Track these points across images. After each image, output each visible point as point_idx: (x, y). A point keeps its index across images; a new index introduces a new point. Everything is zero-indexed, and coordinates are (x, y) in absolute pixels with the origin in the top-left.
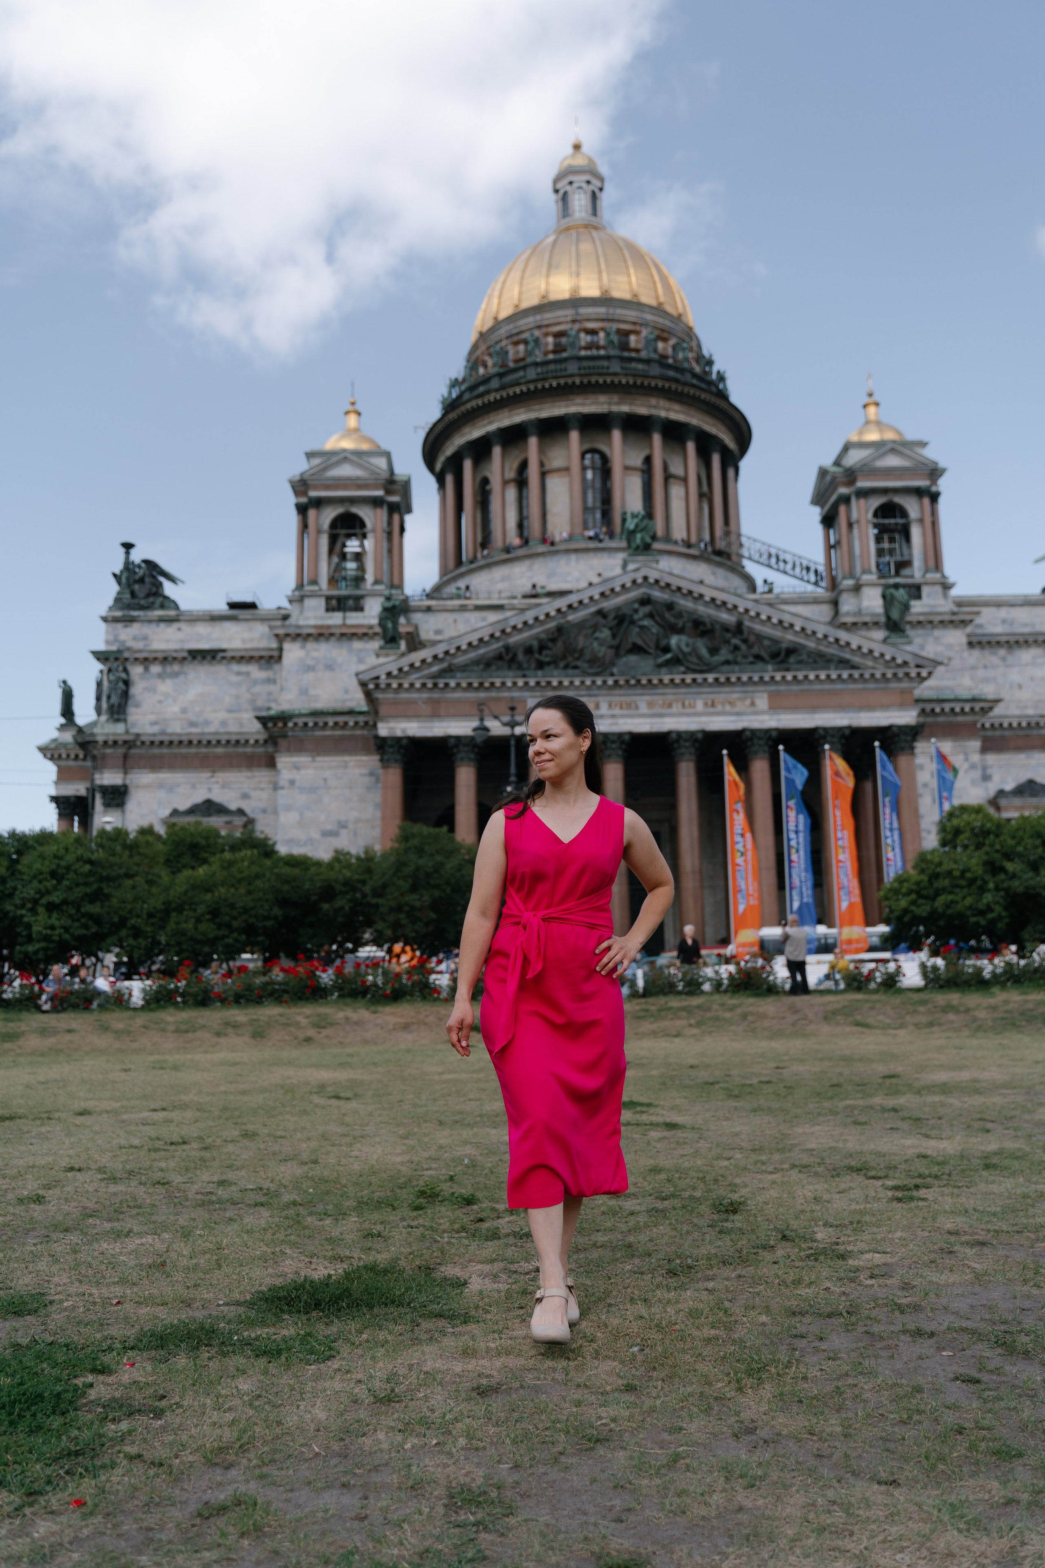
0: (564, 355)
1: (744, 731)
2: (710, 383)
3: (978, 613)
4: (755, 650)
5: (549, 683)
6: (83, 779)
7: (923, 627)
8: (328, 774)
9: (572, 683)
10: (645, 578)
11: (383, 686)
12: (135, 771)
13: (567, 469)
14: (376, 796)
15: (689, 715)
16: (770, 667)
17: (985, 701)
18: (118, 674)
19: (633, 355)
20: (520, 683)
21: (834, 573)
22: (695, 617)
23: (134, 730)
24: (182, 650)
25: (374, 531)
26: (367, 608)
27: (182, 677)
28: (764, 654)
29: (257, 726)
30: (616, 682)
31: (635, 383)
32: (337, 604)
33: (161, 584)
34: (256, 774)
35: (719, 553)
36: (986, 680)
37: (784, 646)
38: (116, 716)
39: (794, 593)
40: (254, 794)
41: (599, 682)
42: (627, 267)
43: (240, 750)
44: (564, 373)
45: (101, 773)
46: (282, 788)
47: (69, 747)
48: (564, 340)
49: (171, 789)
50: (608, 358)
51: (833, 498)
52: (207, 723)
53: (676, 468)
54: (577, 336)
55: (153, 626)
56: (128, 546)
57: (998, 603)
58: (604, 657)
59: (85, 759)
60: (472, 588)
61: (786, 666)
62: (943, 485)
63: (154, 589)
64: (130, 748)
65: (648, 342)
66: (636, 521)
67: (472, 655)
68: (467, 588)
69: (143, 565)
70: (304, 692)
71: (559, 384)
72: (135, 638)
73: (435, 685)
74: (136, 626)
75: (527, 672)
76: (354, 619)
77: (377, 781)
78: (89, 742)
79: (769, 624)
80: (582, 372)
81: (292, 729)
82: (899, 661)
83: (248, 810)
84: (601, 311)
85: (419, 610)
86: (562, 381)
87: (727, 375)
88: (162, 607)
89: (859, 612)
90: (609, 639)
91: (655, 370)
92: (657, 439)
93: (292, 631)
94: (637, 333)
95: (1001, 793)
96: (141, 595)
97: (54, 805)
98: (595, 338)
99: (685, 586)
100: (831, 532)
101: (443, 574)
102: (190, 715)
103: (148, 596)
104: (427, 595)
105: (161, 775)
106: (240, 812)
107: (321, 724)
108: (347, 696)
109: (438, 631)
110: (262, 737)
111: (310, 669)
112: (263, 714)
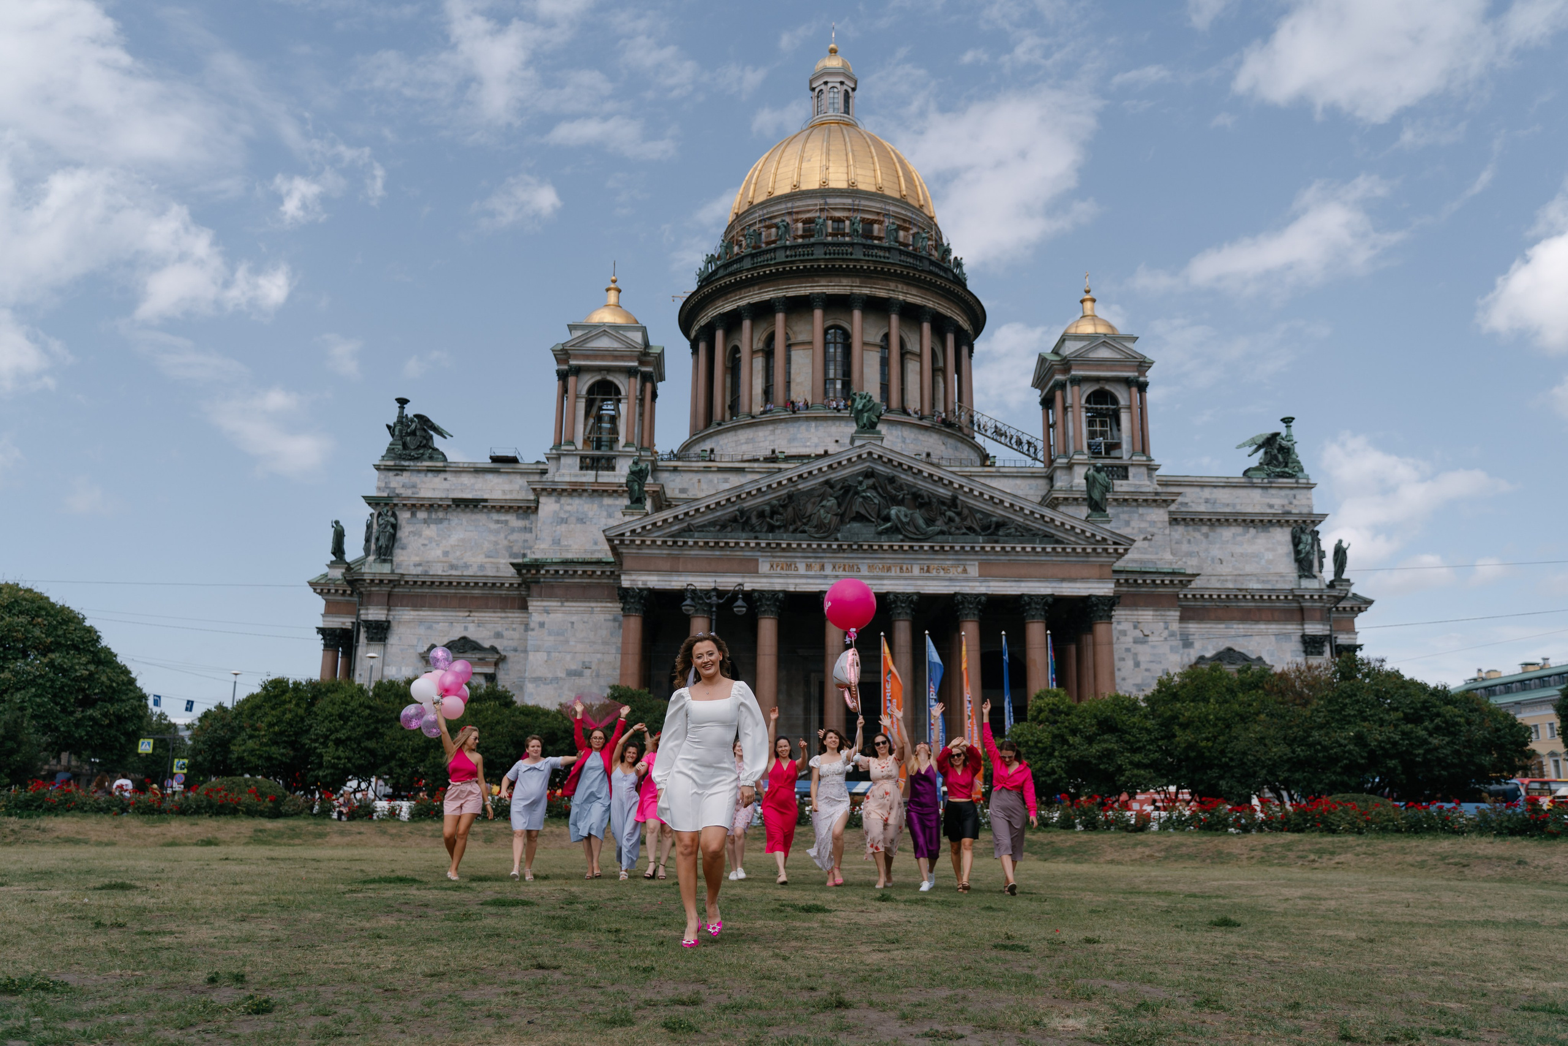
0: (812, 240)
1: (956, 594)
2: (947, 270)
3: (1179, 494)
4: (968, 523)
5: (779, 545)
6: (349, 613)
7: (1129, 505)
8: (574, 618)
9: (799, 545)
10: (870, 454)
11: (627, 542)
12: (398, 608)
13: (811, 343)
14: (619, 640)
15: (906, 578)
16: (981, 539)
17: (1184, 574)
19: (876, 242)
20: (752, 545)
21: (1051, 449)
22: (914, 490)
23: (399, 571)
24: (447, 499)
25: (627, 397)
26: (617, 468)
27: (446, 523)
28: (975, 526)
29: (512, 571)
30: (840, 546)
31: (876, 268)
32: (591, 463)
33: (431, 437)
34: (510, 615)
35: (950, 425)
36: (1189, 554)
37: (994, 519)
39: (1014, 466)
40: (505, 633)
41: (824, 546)
42: (873, 163)
43: (496, 592)
44: (810, 257)
45: (367, 609)
46: (533, 630)
47: (338, 583)
48: (813, 225)
49: (430, 628)
50: (852, 245)
51: (1051, 383)
52: (467, 566)
53: (913, 345)
54: (824, 224)
55: (422, 475)
56: (403, 402)
57: (1202, 486)
58: (829, 523)
59: (351, 595)
60: (717, 450)
61: (995, 537)
62: (1151, 375)
63: (425, 442)
64: (395, 586)
65: (889, 231)
66: (864, 401)
67: (710, 517)
68: (712, 451)
69: (415, 419)
70: (557, 542)
71: (805, 267)
72: (404, 486)
73: (675, 543)
74: (405, 474)
75: (758, 534)
76: (606, 477)
77: (620, 626)
78: (357, 580)
79: (980, 499)
80: (828, 257)
81: (544, 576)
82: (1098, 538)
83: (499, 648)
84: (850, 201)
85: (666, 470)
86: (808, 265)
87: (963, 261)
88: (431, 458)
89: (1071, 489)
90: (835, 507)
91: (895, 258)
92: (894, 319)
93: (548, 486)
94: (880, 222)
95: (1202, 658)
96: (412, 447)
98: (841, 225)
99: (906, 462)
100: (1050, 413)
101: (692, 435)
102: (451, 558)
103: (418, 448)
104: (675, 456)
105: (421, 613)
106: (493, 649)
107: (571, 572)
108: (595, 548)
109: (683, 491)
110: (516, 582)
111: (563, 521)
112: (519, 560)
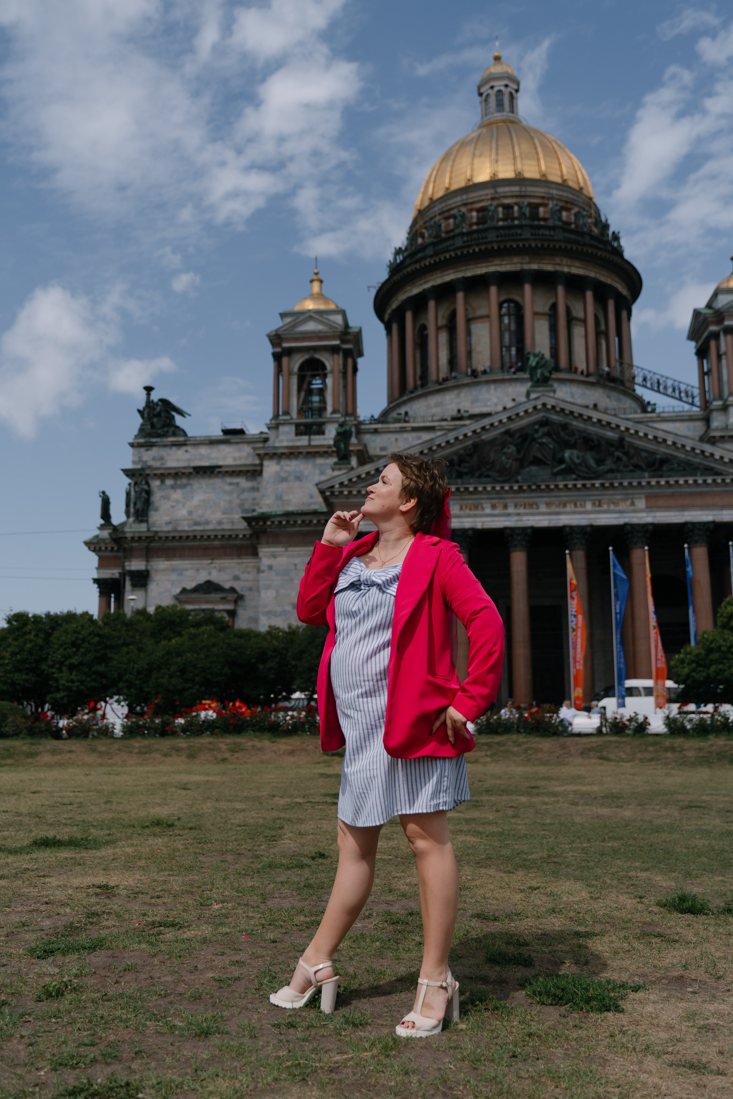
0: (486, 226)
1: (625, 525)
4: (635, 461)
5: (466, 489)
6: (116, 566)
9: (485, 488)
10: (544, 405)
11: (337, 493)
12: (155, 559)
13: (488, 317)
15: (580, 513)
16: (646, 474)
18: (141, 486)
19: (542, 223)
21: (707, 394)
22: (585, 434)
23: (154, 529)
24: (189, 467)
25: (332, 371)
26: (327, 431)
27: (188, 488)
28: (641, 464)
29: (244, 525)
30: (520, 487)
31: (543, 246)
32: (304, 429)
33: (173, 417)
34: (244, 561)
35: (614, 380)
37: (658, 456)
38: (140, 518)
39: (674, 412)
40: (243, 576)
41: (507, 488)
42: (537, 154)
43: (232, 542)
44: (485, 241)
45: (130, 561)
46: (263, 572)
47: (107, 541)
48: (485, 213)
49: (181, 574)
50: (521, 227)
51: (705, 335)
52: (207, 523)
53: (578, 312)
54: (495, 211)
55: (167, 449)
56: (149, 389)
58: (511, 467)
59: (117, 550)
60: (411, 413)
61: (660, 473)
63: (168, 421)
64: (151, 542)
65: (553, 212)
68: (406, 414)
69: (160, 403)
70: (279, 498)
71: (480, 249)
72: (154, 459)
74: (155, 449)
76: (317, 440)
78: (121, 538)
79: (645, 439)
80: (500, 239)
81: (269, 526)
83: (238, 589)
84: (516, 189)
85: (368, 432)
86: (483, 247)
87: (621, 236)
88: (174, 434)
89: (726, 428)
90: (515, 453)
91: (560, 235)
92: (561, 290)
93: (270, 451)
94: (545, 205)
96: (159, 426)
97: (96, 586)
98: (511, 211)
99: (577, 410)
100: (705, 361)
101: (390, 402)
102: (195, 517)
103: (163, 426)
104: (375, 420)
105: (173, 562)
106: (233, 590)
107: (292, 522)
108: (312, 501)
109: (383, 449)
110: (248, 533)
111: (284, 480)
112: (249, 515)
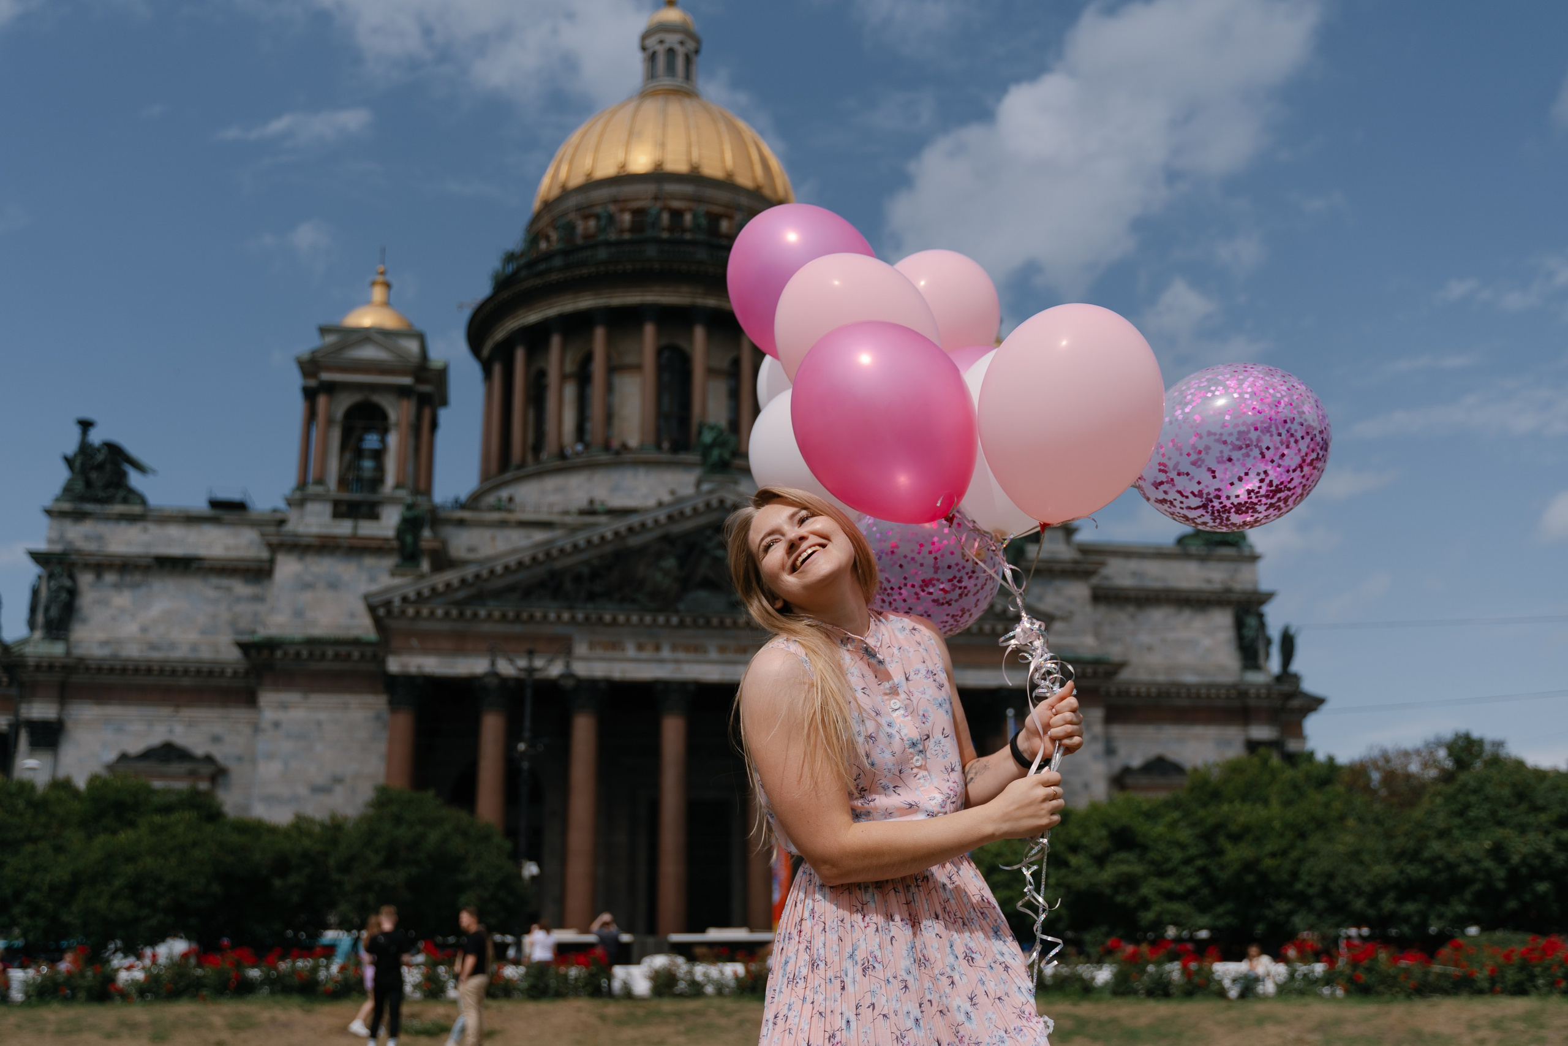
0: (643, 235)
3: (1104, 563)
5: (600, 618)
7: (1042, 576)
8: (322, 716)
9: (628, 619)
10: (721, 501)
11: (396, 613)
12: (75, 703)
13: (640, 367)
14: (381, 746)
20: (566, 617)
23: (79, 651)
24: (147, 556)
25: (397, 425)
26: (385, 516)
27: (144, 589)
29: (237, 653)
32: (346, 510)
33: (126, 474)
34: (233, 711)
36: (1112, 640)
40: (228, 738)
43: (213, 682)
44: (641, 256)
45: (30, 704)
46: (263, 732)
48: (643, 218)
49: (121, 729)
52: (176, 647)
54: (658, 216)
55: (111, 524)
58: (668, 590)
59: (9, 685)
60: (515, 500)
63: (116, 479)
64: (70, 674)
67: (508, 580)
68: (510, 499)
70: (299, 614)
72: (87, 538)
73: (461, 614)
74: (89, 522)
75: (574, 604)
76: (366, 528)
77: (384, 727)
78: (16, 665)
80: (663, 256)
81: (279, 658)
83: (218, 757)
85: (449, 522)
88: (125, 501)
90: (676, 569)
93: (288, 541)
95: (1127, 770)
96: (98, 485)
98: (680, 220)
101: (482, 482)
102: (152, 636)
103: (107, 487)
104: (460, 504)
105: (110, 710)
106: (209, 759)
107: (317, 655)
108: (352, 621)
109: (471, 549)
110: (242, 668)
111: (308, 586)
112: (246, 638)
